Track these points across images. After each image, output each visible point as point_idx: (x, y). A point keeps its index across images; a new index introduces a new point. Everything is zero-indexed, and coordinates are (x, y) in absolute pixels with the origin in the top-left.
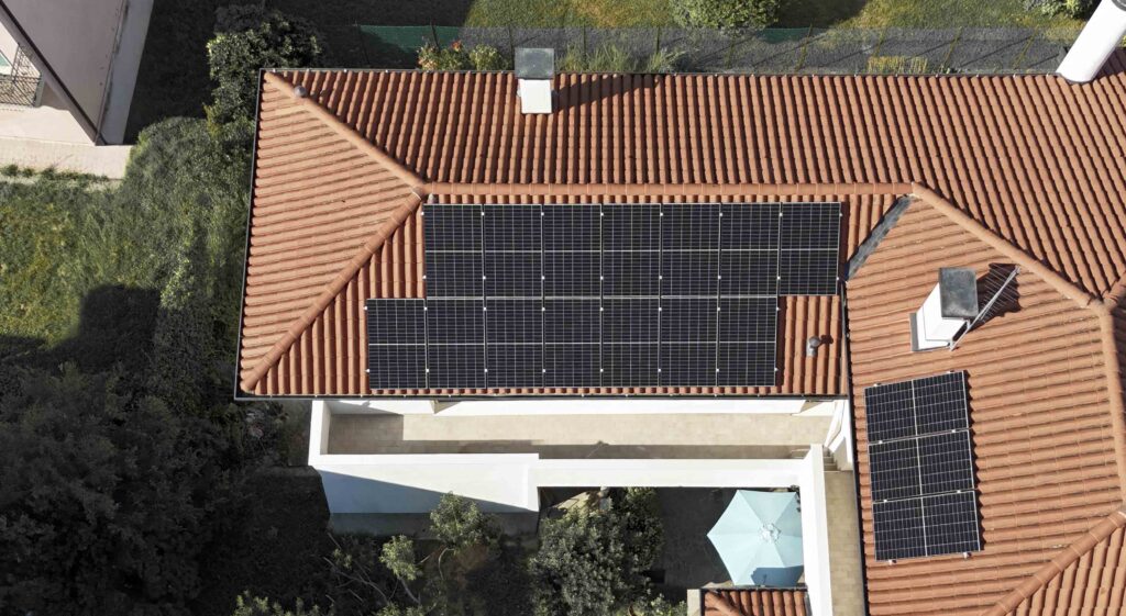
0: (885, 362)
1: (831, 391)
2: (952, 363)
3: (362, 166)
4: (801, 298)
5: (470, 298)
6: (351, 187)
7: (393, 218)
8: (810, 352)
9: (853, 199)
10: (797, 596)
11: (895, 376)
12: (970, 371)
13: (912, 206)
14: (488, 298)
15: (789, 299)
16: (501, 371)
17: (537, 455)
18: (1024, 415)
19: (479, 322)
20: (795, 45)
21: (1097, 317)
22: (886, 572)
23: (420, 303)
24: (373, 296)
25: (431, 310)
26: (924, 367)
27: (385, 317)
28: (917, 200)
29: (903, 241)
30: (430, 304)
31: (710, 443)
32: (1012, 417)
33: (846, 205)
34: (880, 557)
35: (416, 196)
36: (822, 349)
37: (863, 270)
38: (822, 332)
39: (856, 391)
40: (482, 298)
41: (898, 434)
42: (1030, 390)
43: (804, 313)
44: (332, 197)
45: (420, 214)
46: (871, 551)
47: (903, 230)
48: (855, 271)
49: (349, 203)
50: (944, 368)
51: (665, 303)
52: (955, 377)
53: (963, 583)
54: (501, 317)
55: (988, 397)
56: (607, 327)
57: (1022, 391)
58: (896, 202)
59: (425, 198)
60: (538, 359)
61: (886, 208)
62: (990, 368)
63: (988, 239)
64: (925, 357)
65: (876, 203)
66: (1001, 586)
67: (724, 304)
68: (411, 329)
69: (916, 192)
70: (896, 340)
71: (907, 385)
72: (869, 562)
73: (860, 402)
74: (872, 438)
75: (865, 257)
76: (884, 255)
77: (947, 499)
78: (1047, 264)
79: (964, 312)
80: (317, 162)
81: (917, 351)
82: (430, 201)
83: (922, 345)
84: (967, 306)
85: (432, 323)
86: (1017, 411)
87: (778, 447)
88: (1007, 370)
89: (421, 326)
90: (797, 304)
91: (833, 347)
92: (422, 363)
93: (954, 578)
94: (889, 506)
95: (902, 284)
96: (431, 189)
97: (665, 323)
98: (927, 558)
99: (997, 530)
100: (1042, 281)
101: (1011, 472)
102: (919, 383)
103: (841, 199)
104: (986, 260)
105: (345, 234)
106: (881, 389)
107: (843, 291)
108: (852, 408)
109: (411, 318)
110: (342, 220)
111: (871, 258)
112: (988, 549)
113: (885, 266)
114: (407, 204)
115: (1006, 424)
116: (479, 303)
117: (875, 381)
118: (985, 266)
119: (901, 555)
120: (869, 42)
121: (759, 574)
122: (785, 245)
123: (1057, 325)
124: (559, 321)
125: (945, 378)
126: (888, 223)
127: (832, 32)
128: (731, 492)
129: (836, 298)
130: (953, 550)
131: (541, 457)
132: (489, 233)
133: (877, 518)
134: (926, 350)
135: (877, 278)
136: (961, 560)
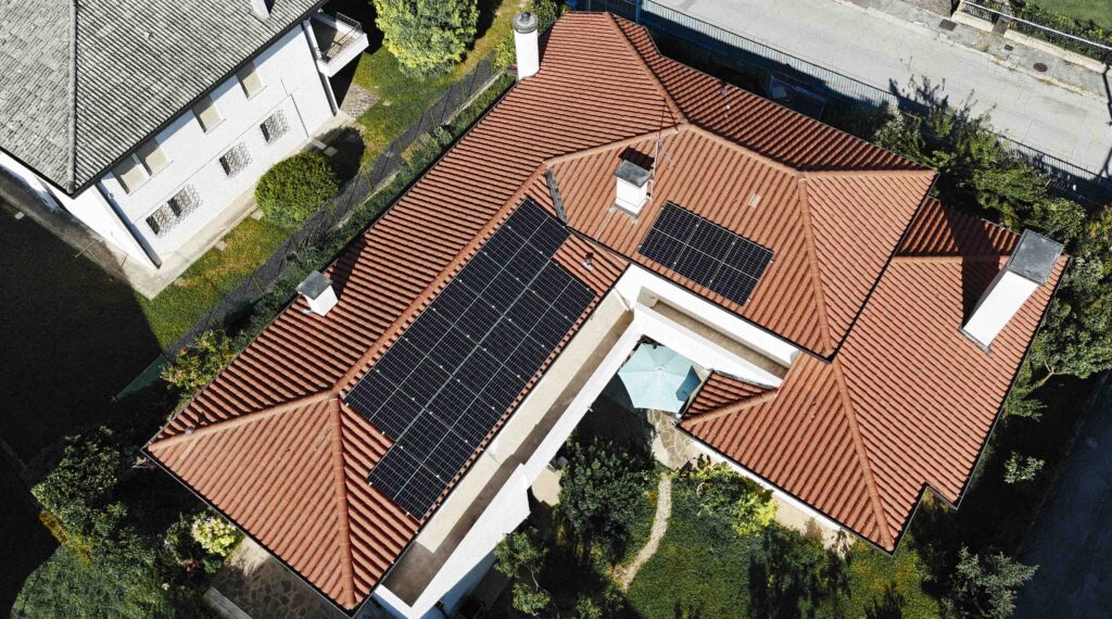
0: (630, 235)
1: (618, 274)
2: (657, 205)
3: (278, 423)
4: (559, 252)
5: (418, 417)
6: (284, 440)
7: (333, 424)
8: (590, 268)
9: (528, 192)
10: (715, 376)
11: (641, 235)
12: (669, 199)
13: (554, 171)
14: (427, 406)
15: (555, 257)
16: (473, 432)
17: (521, 465)
19: (435, 422)
20: (354, 184)
21: (687, 131)
22: (753, 302)
23: (396, 448)
24: (366, 474)
25: (405, 445)
26: (648, 218)
27: (385, 478)
28: (553, 167)
29: (569, 186)
30: (402, 442)
32: (710, 197)
33: (529, 197)
34: (742, 304)
36: (593, 262)
37: (569, 213)
38: (584, 255)
39: (635, 258)
40: (424, 410)
41: (677, 252)
42: (702, 180)
43: (568, 255)
44: (278, 457)
45: (345, 408)
46: (734, 306)
47: (563, 182)
48: (565, 217)
49: (293, 448)
50: (657, 209)
51: (508, 315)
52: (668, 206)
53: (786, 273)
54: (443, 408)
55: (690, 200)
56: (497, 355)
57: (699, 184)
58: (545, 176)
59: (339, 396)
60: (484, 406)
61: (545, 182)
62: (675, 189)
63: (605, 149)
64: (644, 215)
65: (539, 184)
66: (801, 256)
67: (533, 287)
68: (406, 466)
69: (549, 164)
71: (653, 232)
72: (740, 312)
73: (643, 259)
74: (669, 266)
75: (562, 208)
76: (569, 199)
77: (733, 251)
79: (645, 178)
80: (244, 451)
81: (637, 217)
82: (343, 396)
83: (636, 211)
84: (643, 175)
85: (412, 450)
86: (709, 192)
88: (682, 184)
89: (409, 459)
90: (561, 256)
91: (595, 255)
92: (431, 476)
93: (780, 276)
94: (715, 282)
95: (593, 200)
96: (335, 390)
97: (520, 323)
98: (759, 281)
99: (767, 239)
100: (648, 141)
101: (740, 214)
102: (657, 225)
103: (524, 197)
105: (311, 464)
106: (645, 245)
107: (572, 230)
108: (643, 266)
109: (399, 461)
110: (300, 459)
111: (565, 206)
112: (776, 250)
113: (576, 202)
114: (333, 409)
115: (712, 200)
116: (425, 414)
117: (636, 244)
118: (617, 159)
119: (749, 292)
120: (387, 152)
121: (680, 395)
122: (527, 237)
123: (677, 149)
124: (472, 377)
125: (664, 212)
126: (554, 187)
127: (363, 164)
129: (572, 236)
130: (764, 266)
131: (524, 463)
132: (391, 376)
133: (718, 291)
134: (641, 212)
135: (579, 209)
136: (773, 266)
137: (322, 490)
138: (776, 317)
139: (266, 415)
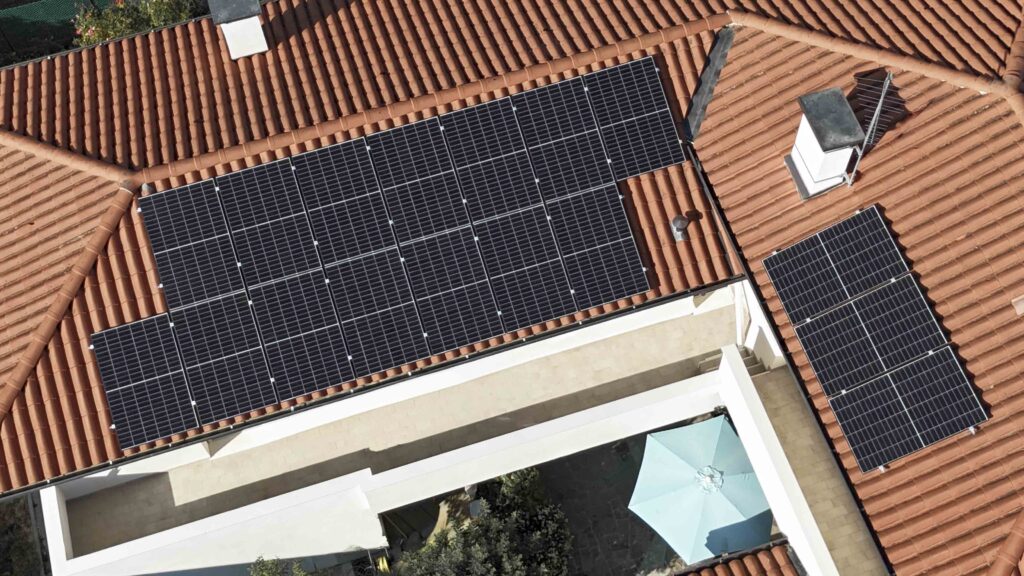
0: (775, 222)
1: (722, 275)
2: (857, 200)
3: (46, 175)
4: (644, 178)
5: (227, 295)
6: (37, 205)
7: (101, 226)
8: (678, 236)
9: (664, 47)
10: (777, 553)
11: (794, 236)
12: (883, 203)
13: (737, 37)
14: (251, 288)
15: (631, 182)
16: (293, 373)
17: (368, 470)
18: (970, 236)
19: (247, 321)
21: (1004, 100)
22: (881, 482)
23: (163, 321)
24: (97, 328)
25: (180, 324)
26: (824, 214)
27: (120, 351)
28: (740, 29)
29: (741, 77)
30: (177, 317)
31: (590, 384)
32: (956, 243)
33: (659, 56)
34: (866, 466)
35: (125, 191)
36: (691, 228)
37: (707, 124)
38: (685, 208)
39: (753, 267)
40: (244, 291)
41: (827, 304)
42: (964, 204)
43: (655, 193)
44: (14, 223)
45: (136, 211)
46: (850, 462)
47: (736, 66)
48: (698, 126)
49: (39, 224)
50: (852, 207)
51: (479, 230)
52: (868, 215)
53: (985, 468)
54: (273, 307)
55: (917, 228)
56: (415, 280)
57: (955, 209)
58: (716, 38)
59: (138, 191)
60: (338, 345)
61: (707, 48)
62: (906, 192)
63: (840, 49)
64: (821, 203)
65: (694, 45)
67: (553, 209)
68: (159, 357)
69: (736, 21)
70: (780, 191)
71: (813, 242)
72: (855, 478)
73: (764, 279)
74: (795, 318)
75: (705, 108)
76: (725, 100)
77: (920, 366)
78: (920, 57)
79: (846, 139)
81: (810, 198)
82: (145, 192)
83: (812, 190)
84: (848, 131)
85: (184, 339)
86: (960, 233)
87: (680, 364)
88: (927, 190)
89: (170, 349)
90: (642, 185)
91: (704, 222)
92: (183, 396)
93: (971, 465)
94: (850, 397)
95: (761, 126)
96: (143, 179)
97: (488, 254)
98: (927, 449)
99: (998, 386)
100: (923, 77)
101: (985, 309)
102: (826, 235)
103: (651, 51)
104: (848, 72)
105: (43, 263)
106: (783, 256)
107: (692, 155)
108: (757, 289)
109: (155, 343)
110: (35, 246)
111: (711, 108)
112: (998, 414)
113: (733, 111)
114: (115, 205)
115: (952, 253)
116: (241, 299)
117: (771, 247)
118: (850, 78)
119: (893, 456)
121: (715, 539)
122: (604, 121)
123: (961, 122)
124: (352, 289)
125: (855, 221)
126: (717, 63)
128: (640, 440)
129: (686, 165)
130: (954, 428)
131: (374, 472)
132: (231, 209)
133: (841, 416)
134: (820, 194)
135: (727, 128)
136: (970, 439)
137: (29, 311)
138: (909, 531)
139: (41, 153)
